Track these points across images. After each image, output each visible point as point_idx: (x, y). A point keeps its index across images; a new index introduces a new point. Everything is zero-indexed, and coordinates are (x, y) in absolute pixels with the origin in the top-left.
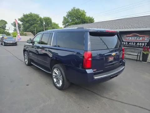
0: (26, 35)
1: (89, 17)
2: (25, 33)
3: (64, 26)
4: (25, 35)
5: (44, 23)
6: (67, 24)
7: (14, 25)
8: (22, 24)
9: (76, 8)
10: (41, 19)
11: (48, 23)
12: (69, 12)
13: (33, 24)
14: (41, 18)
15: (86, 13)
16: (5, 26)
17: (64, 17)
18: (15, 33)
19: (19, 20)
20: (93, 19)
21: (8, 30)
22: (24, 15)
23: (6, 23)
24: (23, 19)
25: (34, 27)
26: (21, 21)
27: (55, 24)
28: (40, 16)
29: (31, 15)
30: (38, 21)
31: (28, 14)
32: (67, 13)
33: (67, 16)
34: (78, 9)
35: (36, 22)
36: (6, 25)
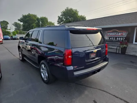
1: (81, 16)
3: (59, 24)
4: (24, 34)
5: (41, 23)
9: (69, 8)
11: (44, 22)
12: (63, 12)
13: (32, 24)
14: (38, 18)
15: (78, 12)
16: (7, 27)
17: (58, 17)
19: (19, 21)
20: (85, 18)
21: (10, 30)
22: (23, 16)
23: (8, 23)
24: (22, 20)
25: (32, 26)
26: (21, 22)
28: (37, 16)
29: (29, 16)
31: (26, 15)
32: (61, 13)
33: (61, 16)
34: (71, 9)
36: (8, 25)
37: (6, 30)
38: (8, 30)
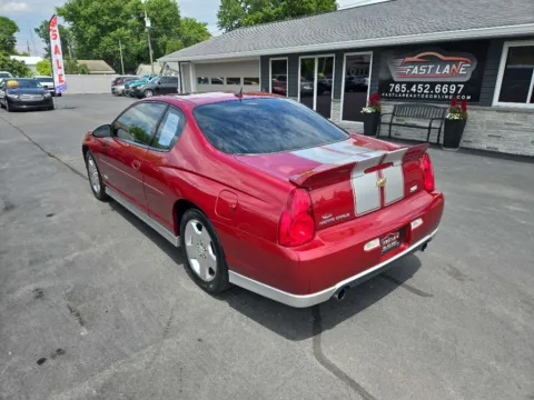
0: (84, 71)
2: (81, 62)
3: (224, 30)
4: (83, 73)
6: (236, 22)
7: (44, 33)
8: (71, 29)
10: (139, 7)
11: (164, 20)
13: (113, 28)
14: (139, 3)
16: (13, 41)
18: (46, 67)
19: (60, 15)
21: (25, 55)
23: (11, 27)
24: (72, 10)
25: (114, 39)
26: (69, 18)
27: (192, 25)
30: (128, 17)
35: (119, 19)
36: (15, 35)
37: (12, 57)
38: (19, 58)
